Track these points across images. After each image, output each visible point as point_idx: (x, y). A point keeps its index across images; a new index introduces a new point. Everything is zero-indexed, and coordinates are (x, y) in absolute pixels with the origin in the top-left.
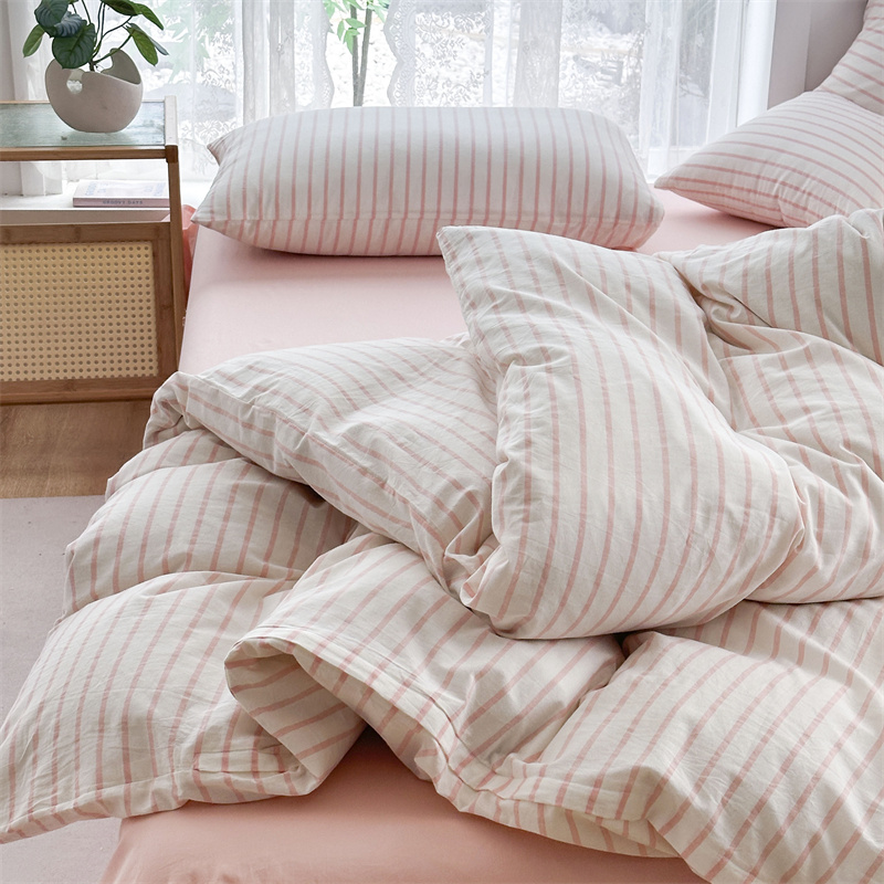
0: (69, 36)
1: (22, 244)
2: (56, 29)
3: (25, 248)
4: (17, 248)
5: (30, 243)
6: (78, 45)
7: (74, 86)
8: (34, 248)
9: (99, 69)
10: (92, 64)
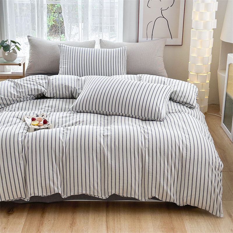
2: (3, 46)
6: (7, 48)
7: (6, 54)
9: (10, 52)
10: (9, 51)
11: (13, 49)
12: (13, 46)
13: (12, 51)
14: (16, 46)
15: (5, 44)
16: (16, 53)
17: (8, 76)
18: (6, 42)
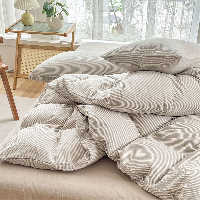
0: (48, 11)
1: (44, 49)
2: (46, 9)
3: (45, 50)
4: (44, 50)
5: (46, 49)
8: (46, 50)
10: (55, 16)
11: (59, 13)
12: (59, 10)
13: (58, 16)
14: (63, 9)
15: (49, 7)
16: (63, 19)
17: (54, 48)
18: (51, 3)
